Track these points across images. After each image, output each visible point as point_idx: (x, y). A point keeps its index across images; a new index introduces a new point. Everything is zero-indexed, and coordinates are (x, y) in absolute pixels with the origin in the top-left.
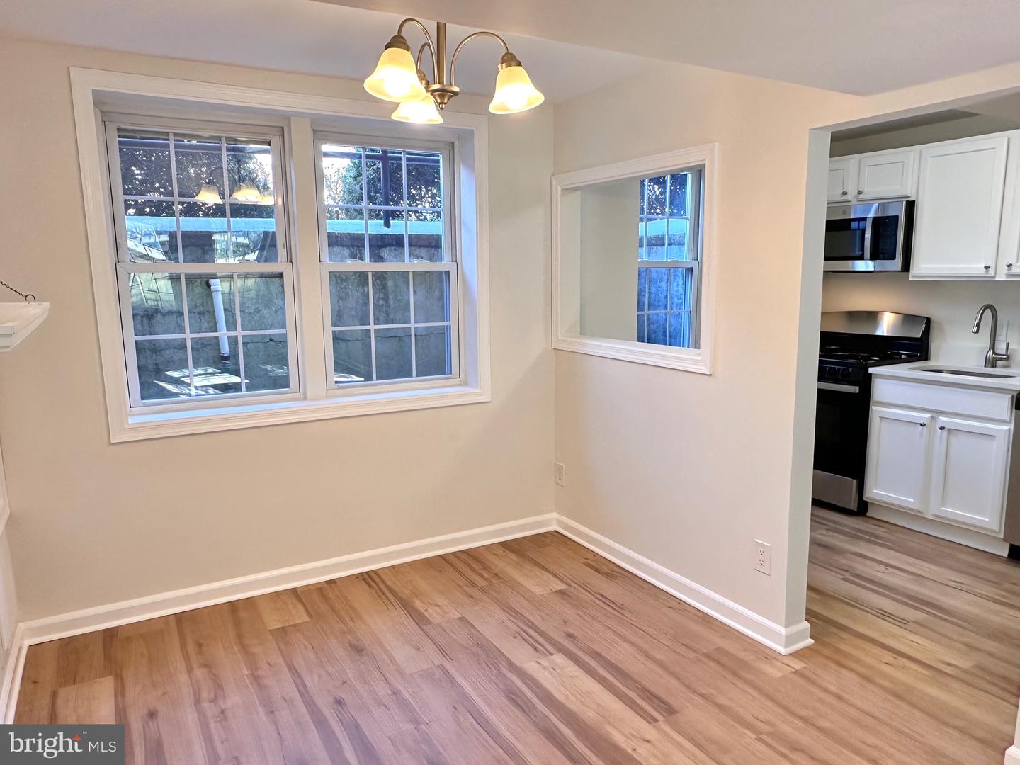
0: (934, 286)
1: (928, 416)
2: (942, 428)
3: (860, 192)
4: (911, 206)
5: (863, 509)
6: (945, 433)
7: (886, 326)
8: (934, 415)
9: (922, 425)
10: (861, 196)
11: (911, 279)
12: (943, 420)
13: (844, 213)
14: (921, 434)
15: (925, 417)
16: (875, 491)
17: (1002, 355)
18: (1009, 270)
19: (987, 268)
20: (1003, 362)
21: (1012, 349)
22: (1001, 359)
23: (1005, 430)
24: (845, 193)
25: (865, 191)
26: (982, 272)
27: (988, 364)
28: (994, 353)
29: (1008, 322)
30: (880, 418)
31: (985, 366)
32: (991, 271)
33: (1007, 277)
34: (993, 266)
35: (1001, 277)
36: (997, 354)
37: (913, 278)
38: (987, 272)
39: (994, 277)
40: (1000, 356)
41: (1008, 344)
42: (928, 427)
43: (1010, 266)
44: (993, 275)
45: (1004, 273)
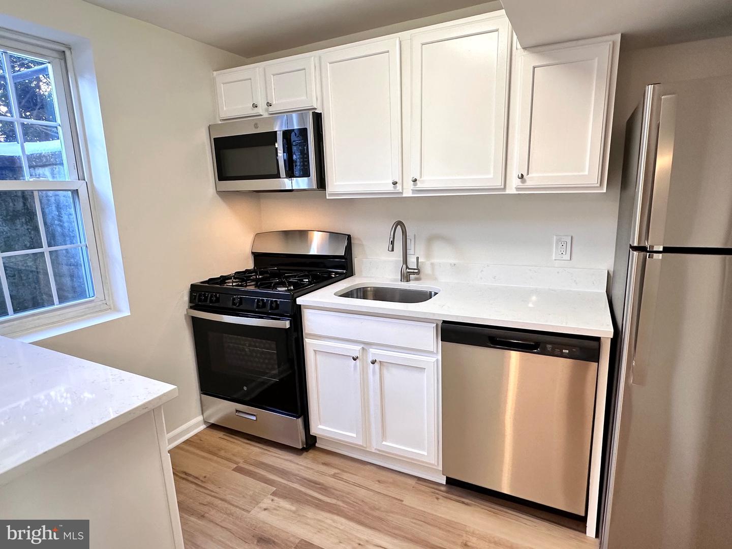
0: (348, 204)
1: (358, 348)
2: (373, 362)
3: (269, 105)
4: (318, 118)
5: (311, 443)
6: (377, 365)
7: (317, 246)
8: (365, 347)
9: (355, 359)
10: (271, 109)
11: (327, 198)
12: (373, 353)
13: (256, 126)
14: (355, 366)
15: (356, 349)
16: (320, 427)
17: (414, 269)
18: (415, 185)
19: (395, 183)
20: (415, 276)
21: (421, 262)
22: (414, 273)
23: (433, 361)
24: (255, 106)
25: (274, 103)
26: (390, 188)
27: (404, 279)
28: (407, 267)
29: (415, 235)
30: (314, 351)
31: (401, 281)
32: (399, 187)
33: (413, 193)
34: (399, 182)
35: (408, 193)
36: (409, 269)
37: (329, 196)
38: (395, 188)
39: (402, 193)
40: (413, 271)
41: (418, 258)
42: (360, 360)
43: (415, 180)
44: (401, 191)
45: (412, 189)
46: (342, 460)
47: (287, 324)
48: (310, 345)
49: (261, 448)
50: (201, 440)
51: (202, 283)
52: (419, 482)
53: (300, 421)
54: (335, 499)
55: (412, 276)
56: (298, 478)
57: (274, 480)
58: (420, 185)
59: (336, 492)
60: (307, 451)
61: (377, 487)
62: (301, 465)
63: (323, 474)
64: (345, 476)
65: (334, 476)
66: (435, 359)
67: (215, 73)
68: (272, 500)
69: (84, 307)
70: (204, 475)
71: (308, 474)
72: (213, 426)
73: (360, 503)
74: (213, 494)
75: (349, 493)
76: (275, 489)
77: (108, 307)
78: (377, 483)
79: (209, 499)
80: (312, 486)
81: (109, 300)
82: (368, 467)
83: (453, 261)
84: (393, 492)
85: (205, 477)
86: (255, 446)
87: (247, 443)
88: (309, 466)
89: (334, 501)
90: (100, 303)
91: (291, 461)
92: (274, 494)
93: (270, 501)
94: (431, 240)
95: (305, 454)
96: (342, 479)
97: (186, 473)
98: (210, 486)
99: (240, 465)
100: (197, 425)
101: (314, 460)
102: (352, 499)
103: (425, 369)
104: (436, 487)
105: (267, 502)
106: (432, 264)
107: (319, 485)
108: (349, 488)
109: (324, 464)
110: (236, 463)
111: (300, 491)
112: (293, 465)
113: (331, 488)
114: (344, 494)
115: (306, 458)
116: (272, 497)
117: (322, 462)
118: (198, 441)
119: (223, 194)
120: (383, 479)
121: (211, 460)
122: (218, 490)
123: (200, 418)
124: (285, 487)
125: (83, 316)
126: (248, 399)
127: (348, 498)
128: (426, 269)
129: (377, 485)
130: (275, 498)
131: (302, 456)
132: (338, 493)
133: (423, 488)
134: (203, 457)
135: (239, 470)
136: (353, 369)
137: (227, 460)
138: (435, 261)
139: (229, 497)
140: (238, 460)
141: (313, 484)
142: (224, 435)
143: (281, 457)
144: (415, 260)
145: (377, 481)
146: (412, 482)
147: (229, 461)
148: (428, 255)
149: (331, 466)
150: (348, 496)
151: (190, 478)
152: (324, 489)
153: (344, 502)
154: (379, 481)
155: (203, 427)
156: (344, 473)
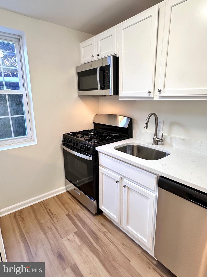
2: (124, 187)
3: (98, 55)
4: (116, 60)
6: (126, 188)
8: (122, 178)
9: (117, 182)
10: (99, 57)
11: (119, 100)
12: (125, 182)
15: (118, 178)
16: (103, 207)
17: (160, 139)
18: (160, 93)
19: (149, 92)
20: (160, 143)
21: (164, 136)
22: (160, 141)
23: (154, 196)
24: (93, 56)
25: (100, 54)
26: (147, 95)
27: (154, 144)
28: (157, 138)
29: (164, 121)
30: (102, 173)
31: (153, 144)
32: (152, 95)
33: (159, 98)
34: (152, 91)
35: (156, 98)
36: (158, 139)
37: (120, 99)
38: (149, 95)
39: (153, 98)
40: (159, 140)
41: (163, 133)
42: (119, 183)
43: (160, 91)
44: (152, 97)
45: (158, 95)
46: (111, 225)
47: (91, 158)
48: (101, 170)
49: (81, 207)
50: (62, 197)
51: (67, 134)
52: (143, 252)
53: (95, 202)
54: (99, 246)
55: (159, 143)
56: (89, 228)
57: (79, 225)
58: (163, 94)
59: (100, 242)
60: (98, 215)
61: (120, 247)
62: (92, 222)
63: (99, 230)
64: (109, 235)
65: (104, 233)
66: (155, 195)
67: (81, 43)
68: (73, 236)
69: (22, 139)
70: (55, 213)
71: (93, 228)
72: (68, 192)
73: (109, 253)
74: (54, 224)
75: (106, 245)
76: (77, 230)
77: (32, 140)
78: (122, 244)
79: (52, 226)
80: (92, 235)
81: (33, 137)
82: (121, 234)
83: (183, 137)
84: (127, 253)
85: (55, 214)
86: (79, 206)
87: (77, 203)
88: (95, 223)
89: (98, 247)
90: (30, 138)
91: (89, 218)
92: (76, 233)
93: (72, 236)
94: (172, 124)
95: (97, 216)
96: (106, 236)
97: (50, 210)
98: (55, 219)
99: (70, 213)
100: (63, 190)
101: (99, 221)
102: (107, 250)
103: (149, 198)
104: (151, 259)
105: (71, 236)
106: (171, 138)
107: (95, 235)
108: (108, 243)
109: (102, 224)
110: (69, 212)
111: (86, 236)
112: (89, 220)
113: (100, 239)
114: (104, 245)
115: (96, 218)
116: (74, 234)
117: (102, 223)
118: (61, 197)
119: (81, 97)
120: (125, 243)
121: (61, 207)
122: (56, 222)
123: (64, 187)
124: (81, 231)
125: (22, 142)
126: (78, 186)
127: (104, 247)
128: (168, 140)
129: (121, 246)
130: (75, 236)
131: (94, 217)
132: (102, 243)
133: (144, 258)
134: (59, 205)
135: (68, 215)
136: (116, 187)
137: (66, 209)
138: (173, 136)
139: (59, 228)
140: (70, 210)
141: (93, 234)
142: (71, 197)
143: (87, 215)
144: (161, 134)
145: (122, 243)
146: (139, 251)
147: (67, 210)
148: (170, 133)
149: (105, 227)
150: (105, 247)
151: (50, 213)
152: (97, 238)
153: (102, 249)
154: (123, 244)
155: (65, 191)
156: (108, 233)
